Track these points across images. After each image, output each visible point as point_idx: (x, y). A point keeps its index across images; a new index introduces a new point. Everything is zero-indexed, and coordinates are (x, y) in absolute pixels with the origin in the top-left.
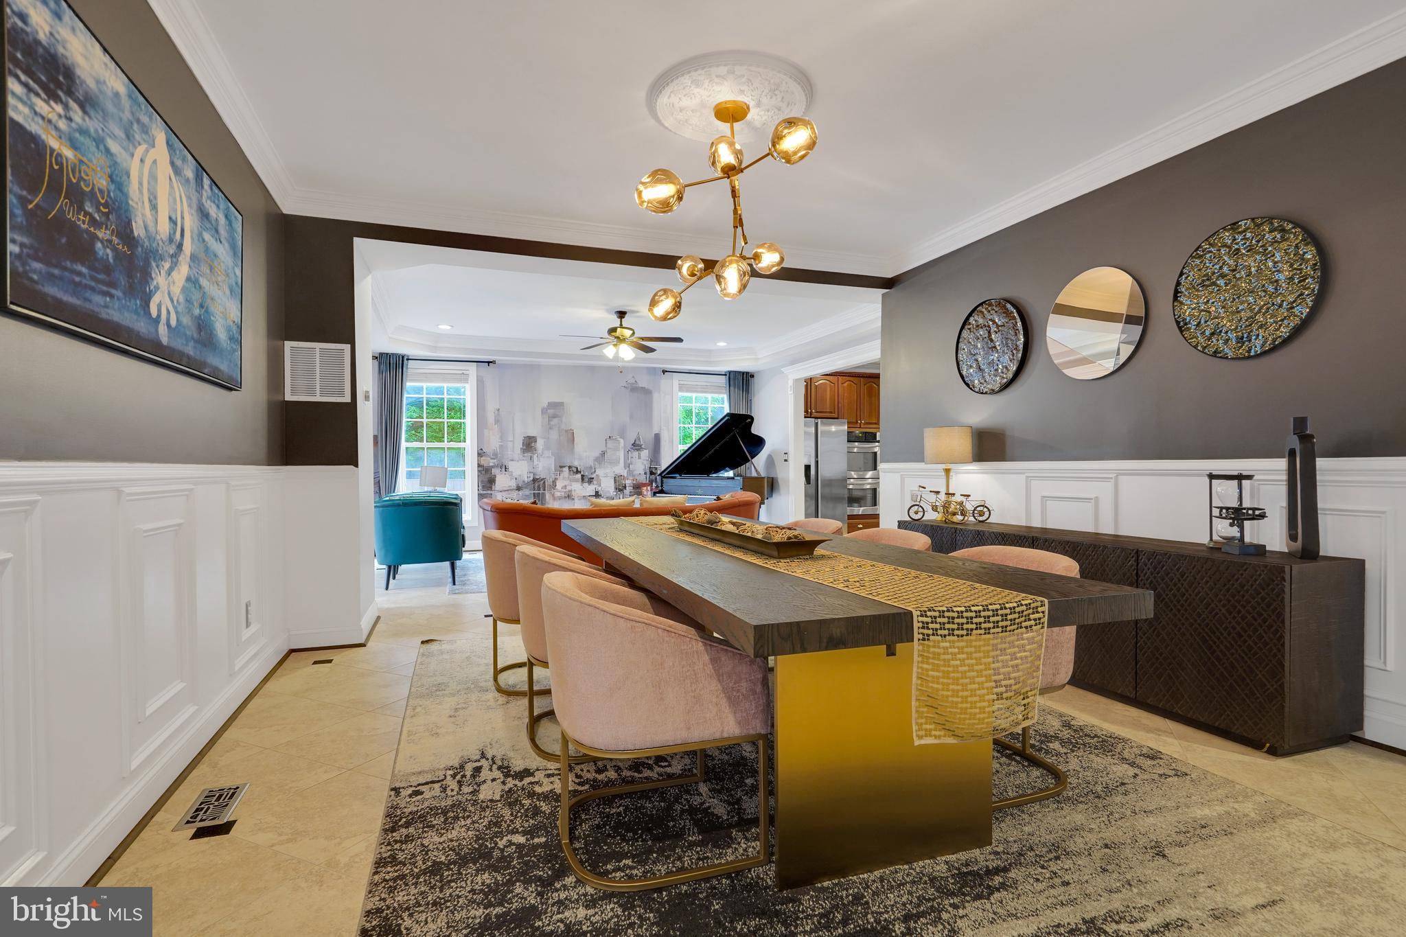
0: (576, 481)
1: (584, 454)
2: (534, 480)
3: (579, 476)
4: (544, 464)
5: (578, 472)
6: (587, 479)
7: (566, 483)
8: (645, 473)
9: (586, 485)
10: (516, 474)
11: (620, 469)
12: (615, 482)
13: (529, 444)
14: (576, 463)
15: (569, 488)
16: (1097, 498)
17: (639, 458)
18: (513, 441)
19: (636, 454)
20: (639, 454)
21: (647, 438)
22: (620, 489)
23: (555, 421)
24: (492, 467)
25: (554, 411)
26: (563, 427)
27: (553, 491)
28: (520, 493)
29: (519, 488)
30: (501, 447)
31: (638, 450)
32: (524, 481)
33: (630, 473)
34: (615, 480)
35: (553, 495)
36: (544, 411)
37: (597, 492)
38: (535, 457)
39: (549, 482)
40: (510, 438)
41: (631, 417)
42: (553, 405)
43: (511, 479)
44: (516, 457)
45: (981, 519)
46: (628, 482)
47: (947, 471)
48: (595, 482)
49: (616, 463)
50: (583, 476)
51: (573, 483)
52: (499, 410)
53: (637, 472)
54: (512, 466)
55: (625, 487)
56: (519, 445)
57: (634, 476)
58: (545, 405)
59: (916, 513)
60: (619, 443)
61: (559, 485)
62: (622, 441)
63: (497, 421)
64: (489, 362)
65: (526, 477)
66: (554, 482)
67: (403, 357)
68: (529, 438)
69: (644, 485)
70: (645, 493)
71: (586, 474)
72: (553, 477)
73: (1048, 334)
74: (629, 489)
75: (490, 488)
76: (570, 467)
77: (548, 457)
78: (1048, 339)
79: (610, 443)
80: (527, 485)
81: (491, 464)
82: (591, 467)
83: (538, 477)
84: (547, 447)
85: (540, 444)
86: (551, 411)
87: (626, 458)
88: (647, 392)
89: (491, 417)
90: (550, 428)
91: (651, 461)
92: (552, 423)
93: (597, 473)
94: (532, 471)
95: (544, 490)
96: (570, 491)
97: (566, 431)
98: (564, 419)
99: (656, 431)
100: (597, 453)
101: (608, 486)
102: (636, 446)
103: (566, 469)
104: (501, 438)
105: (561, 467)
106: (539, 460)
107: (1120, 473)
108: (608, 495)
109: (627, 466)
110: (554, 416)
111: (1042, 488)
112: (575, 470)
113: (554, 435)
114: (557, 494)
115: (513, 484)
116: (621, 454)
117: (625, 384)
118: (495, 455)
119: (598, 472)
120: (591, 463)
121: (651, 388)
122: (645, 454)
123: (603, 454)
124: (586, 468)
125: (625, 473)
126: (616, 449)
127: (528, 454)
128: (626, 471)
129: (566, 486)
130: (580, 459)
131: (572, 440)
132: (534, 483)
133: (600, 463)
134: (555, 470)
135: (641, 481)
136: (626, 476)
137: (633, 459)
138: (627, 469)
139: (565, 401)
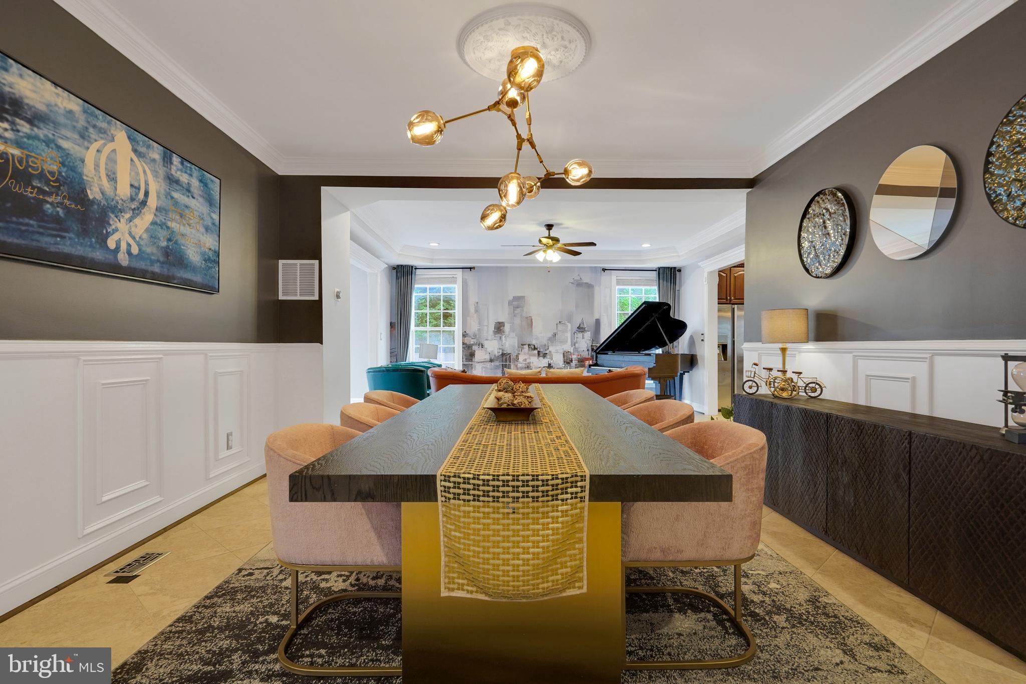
0: (534, 355)
2: (503, 355)
3: (536, 352)
4: (510, 343)
5: (535, 349)
6: (542, 354)
7: (526, 357)
8: (588, 350)
9: (541, 358)
10: (489, 350)
11: (568, 347)
12: (564, 357)
13: (499, 328)
14: (534, 342)
15: (528, 361)
16: (914, 379)
17: (583, 338)
18: (487, 326)
19: (580, 335)
20: (583, 335)
21: (589, 322)
22: (568, 362)
23: (518, 310)
24: (473, 345)
25: (517, 303)
26: (524, 315)
27: (516, 363)
28: (492, 364)
29: (491, 361)
30: (479, 330)
31: (582, 332)
32: (495, 355)
33: (576, 349)
35: (516, 366)
36: (510, 303)
37: (549, 365)
38: (503, 337)
39: (513, 356)
40: (486, 324)
41: (577, 306)
42: (516, 298)
43: (486, 354)
44: (490, 338)
45: (813, 395)
46: (574, 357)
47: (784, 350)
48: (548, 357)
49: (564, 342)
50: (539, 352)
51: (531, 357)
52: (477, 303)
53: (581, 349)
54: (487, 344)
55: (572, 361)
56: (492, 328)
57: (578, 352)
58: (511, 298)
59: (750, 387)
60: (567, 326)
61: (521, 358)
62: (569, 325)
63: (476, 311)
64: (471, 268)
65: (497, 352)
66: (517, 356)
67: (412, 267)
68: (499, 323)
69: (587, 359)
70: (584, 366)
71: (542, 350)
72: (517, 352)
73: (872, 217)
74: (574, 363)
75: (471, 360)
76: (529, 345)
77: (513, 338)
78: (871, 222)
79: (560, 327)
80: (497, 358)
81: (472, 343)
82: (545, 345)
83: (505, 352)
84: (512, 330)
85: (507, 328)
86: (515, 303)
87: (573, 338)
88: (590, 286)
89: (472, 309)
90: (515, 316)
91: (593, 341)
92: (516, 312)
94: (501, 347)
95: (510, 362)
96: (530, 363)
97: (527, 318)
98: (525, 309)
99: (597, 317)
100: (550, 335)
101: (558, 359)
102: (581, 329)
103: (526, 347)
104: (480, 324)
105: (523, 345)
106: (506, 340)
107: (935, 353)
108: (558, 367)
109: (574, 344)
110: (518, 307)
111: (867, 367)
112: (533, 347)
113: (517, 321)
114: (520, 365)
115: (487, 357)
116: (569, 335)
117: (572, 281)
118: (475, 336)
119: (551, 349)
120: (545, 342)
121: (593, 283)
122: (588, 335)
123: (555, 335)
124: (542, 346)
125: (571, 350)
126: (565, 331)
127: (498, 335)
128: (572, 348)
129: (526, 359)
130: (537, 338)
131: (531, 325)
132: (503, 357)
133: (552, 342)
134: (518, 348)
135: (584, 356)
136: (572, 352)
137: (578, 339)
138: (574, 346)
139: (525, 295)
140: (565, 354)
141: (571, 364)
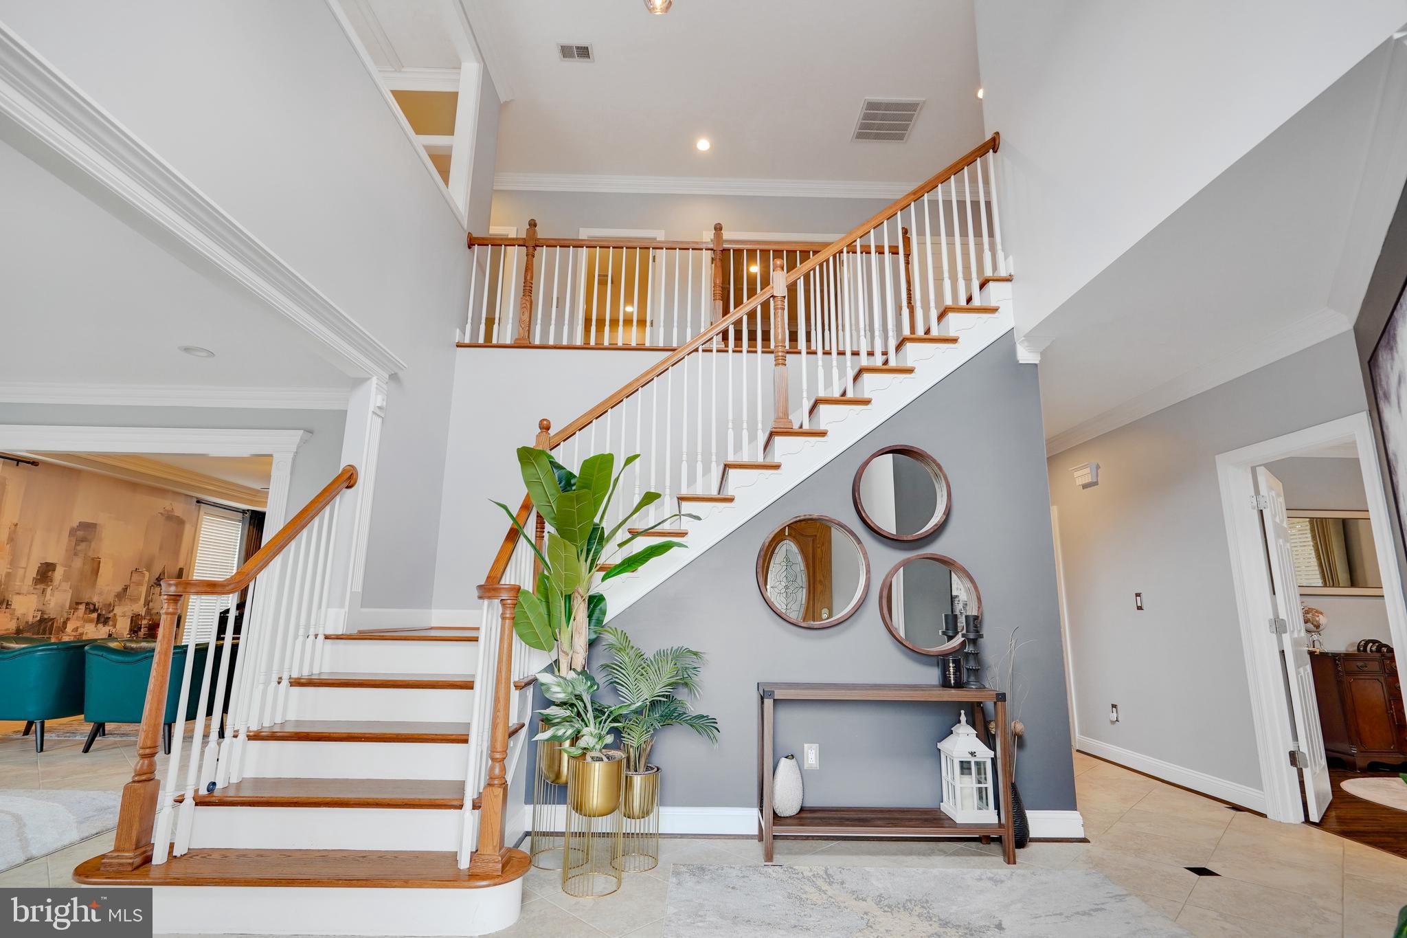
0: (91, 621)
1: (105, 588)
2: (42, 620)
3: (95, 615)
4: (57, 600)
5: (95, 610)
6: (103, 620)
7: (79, 623)
9: (100, 626)
10: (19, 612)
11: (139, 608)
12: (131, 623)
13: (45, 573)
14: (95, 599)
15: (80, 630)
17: (161, 594)
18: (25, 568)
19: (157, 590)
20: (161, 590)
21: (171, 572)
22: (134, 629)
23: (82, 546)
25: (85, 533)
26: (91, 554)
29: (22, 632)
30: (9, 574)
31: (161, 585)
32: (27, 622)
33: (148, 611)
34: (132, 620)
36: (73, 532)
37: (110, 635)
38: (48, 590)
39: (58, 623)
40: (23, 564)
41: (161, 548)
42: (84, 526)
43: (12, 619)
44: (24, 590)
46: (144, 622)
48: (111, 623)
49: (135, 600)
50: (99, 615)
51: (87, 624)
52: (18, 525)
53: (154, 611)
54: (17, 601)
55: (140, 628)
56: (32, 574)
57: (151, 615)
58: (75, 524)
60: (144, 576)
61: (70, 625)
62: (146, 573)
63: (14, 539)
65: (32, 617)
66: (65, 623)
68: (47, 565)
71: (104, 612)
72: (65, 616)
74: (143, 631)
76: (87, 604)
77: (64, 591)
79: (136, 577)
80: (30, 627)
82: (110, 605)
83: (46, 616)
84: (66, 578)
85: (58, 574)
86: (80, 534)
87: (148, 594)
88: (181, 522)
89: (6, 535)
90: (75, 554)
92: (79, 548)
93: (115, 612)
94: (41, 608)
95: (51, 633)
97: (93, 559)
98: (93, 544)
99: (181, 565)
100: (119, 588)
101: (122, 627)
102: (160, 581)
103: (82, 607)
104: (11, 563)
105: (78, 603)
106: (52, 595)
108: (121, 637)
109: (147, 603)
110: (83, 540)
112: (92, 607)
113: (78, 563)
115: (17, 625)
116: (144, 589)
117: (162, 511)
119: (116, 610)
120: (111, 599)
121: (184, 518)
123: (125, 589)
124: (105, 605)
125: (143, 612)
126: (139, 584)
127: (41, 587)
128: (145, 609)
129: (77, 628)
130: (101, 594)
131: (96, 571)
132: (40, 625)
133: (120, 600)
134: (69, 608)
136: (143, 615)
137: (154, 597)
138: (146, 607)
139: (98, 522)
140: (135, 618)
141: (140, 633)
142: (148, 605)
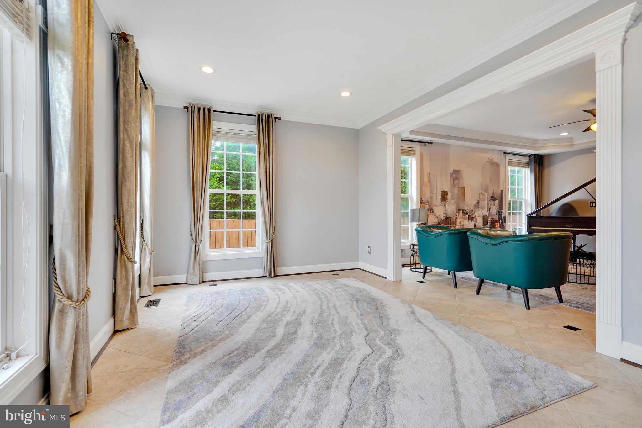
0: (465, 219)
1: (469, 203)
2: (447, 218)
3: (467, 216)
4: (451, 209)
5: (467, 213)
6: (471, 218)
7: (461, 220)
8: (497, 214)
9: (470, 221)
10: (438, 214)
11: (485, 212)
12: (483, 220)
13: (444, 195)
14: (466, 208)
15: (462, 223)
17: (494, 205)
18: (436, 194)
19: (492, 203)
20: (494, 203)
21: (497, 194)
22: (485, 224)
23: (456, 182)
25: (456, 175)
26: (460, 185)
27: (455, 225)
29: (439, 224)
30: (431, 197)
31: (494, 200)
32: (441, 219)
33: (490, 214)
34: (483, 218)
36: (451, 175)
37: (475, 226)
38: (447, 204)
39: (453, 220)
40: (435, 192)
41: (490, 180)
42: (455, 172)
43: (435, 217)
44: (438, 204)
46: (489, 220)
48: (474, 220)
49: (483, 208)
50: (469, 216)
51: (464, 220)
52: (430, 174)
53: (493, 214)
54: (436, 209)
55: (487, 223)
56: (439, 196)
57: (491, 216)
58: (452, 171)
60: (485, 196)
61: (458, 221)
62: (486, 194)
63: (429, 181)
64: (425, 143)
65: (443, 217)
66: (456, 220)
68: (444, 192)
69: (497, 221)
70: (497, 227)
71: (470, 215)
72: (455, 216)
74: (489, 224)
76: (463, 210)
77: (453, 204)
79: (481, 196)
80: (443, 221)
81: (426, 208)
82: (472, 210)
83: (448, 216)
84: (453, 198)
85: (449, 196)
86: (454, 176)
87: (488, 205)
88: (497, 165)
89: (426, 180)
90: (454, 186)
91: (499, 207)
92: (455, 183)
93: (475, 214)
94: (445, 212)
95: (451, 225)
97: (462, 188)
98: (461, 181)
99: (501, 189)
100: (475, 202)
101: (480, 222)
102: (493, 198)
103: (461, 212)
104: (431, 192)
105: (459, 210)
106: (448, 206)
109: (489, 210)
110: (456, 179)
112: (465, 212)
113: (456, 190)
114: (457, 227)
115: (437, 221)
116: (486, 203)
117: (488, 160)
118: (428, 203)
120: (472, 208)
121: (499, 163)
122: (497, 202)
123: (478, 202)
124: (470, 211)
125: (487, 214)
126: (484, 200)
127: (443, 202)
128: (488, 213)
129: (461, 222)
130: (468, 205)
131: (464, 194)
132: (446, 220)
133: (476, 208)
134: (456, 213)
135: (495, 219)
136: (488, 216)
137: (491, 206)
138: (489, 212)
139: (461, 169)
140: (485, 218)
141: (488, 225)
142: (489, 211)
